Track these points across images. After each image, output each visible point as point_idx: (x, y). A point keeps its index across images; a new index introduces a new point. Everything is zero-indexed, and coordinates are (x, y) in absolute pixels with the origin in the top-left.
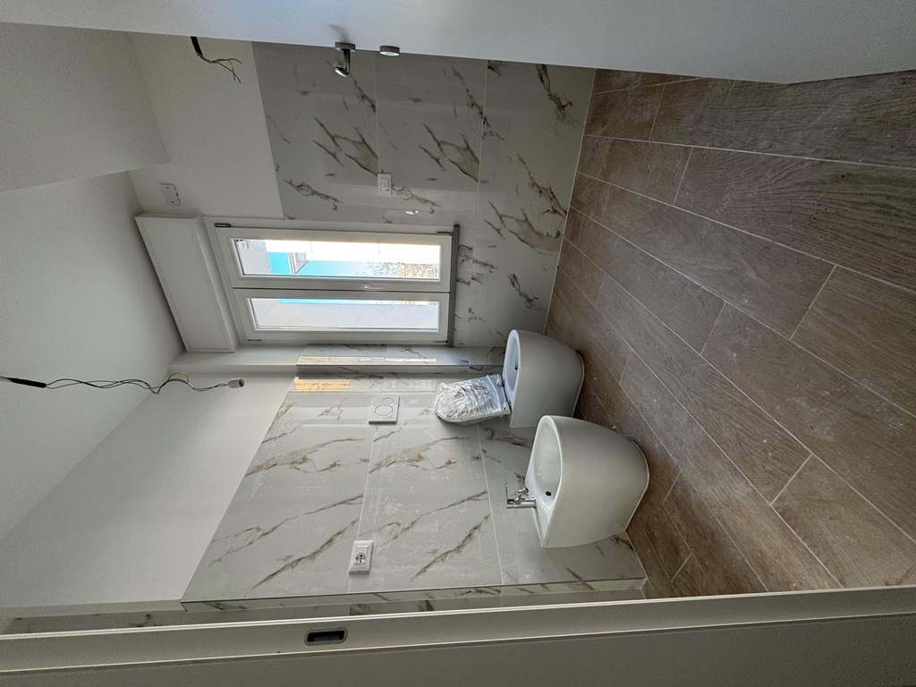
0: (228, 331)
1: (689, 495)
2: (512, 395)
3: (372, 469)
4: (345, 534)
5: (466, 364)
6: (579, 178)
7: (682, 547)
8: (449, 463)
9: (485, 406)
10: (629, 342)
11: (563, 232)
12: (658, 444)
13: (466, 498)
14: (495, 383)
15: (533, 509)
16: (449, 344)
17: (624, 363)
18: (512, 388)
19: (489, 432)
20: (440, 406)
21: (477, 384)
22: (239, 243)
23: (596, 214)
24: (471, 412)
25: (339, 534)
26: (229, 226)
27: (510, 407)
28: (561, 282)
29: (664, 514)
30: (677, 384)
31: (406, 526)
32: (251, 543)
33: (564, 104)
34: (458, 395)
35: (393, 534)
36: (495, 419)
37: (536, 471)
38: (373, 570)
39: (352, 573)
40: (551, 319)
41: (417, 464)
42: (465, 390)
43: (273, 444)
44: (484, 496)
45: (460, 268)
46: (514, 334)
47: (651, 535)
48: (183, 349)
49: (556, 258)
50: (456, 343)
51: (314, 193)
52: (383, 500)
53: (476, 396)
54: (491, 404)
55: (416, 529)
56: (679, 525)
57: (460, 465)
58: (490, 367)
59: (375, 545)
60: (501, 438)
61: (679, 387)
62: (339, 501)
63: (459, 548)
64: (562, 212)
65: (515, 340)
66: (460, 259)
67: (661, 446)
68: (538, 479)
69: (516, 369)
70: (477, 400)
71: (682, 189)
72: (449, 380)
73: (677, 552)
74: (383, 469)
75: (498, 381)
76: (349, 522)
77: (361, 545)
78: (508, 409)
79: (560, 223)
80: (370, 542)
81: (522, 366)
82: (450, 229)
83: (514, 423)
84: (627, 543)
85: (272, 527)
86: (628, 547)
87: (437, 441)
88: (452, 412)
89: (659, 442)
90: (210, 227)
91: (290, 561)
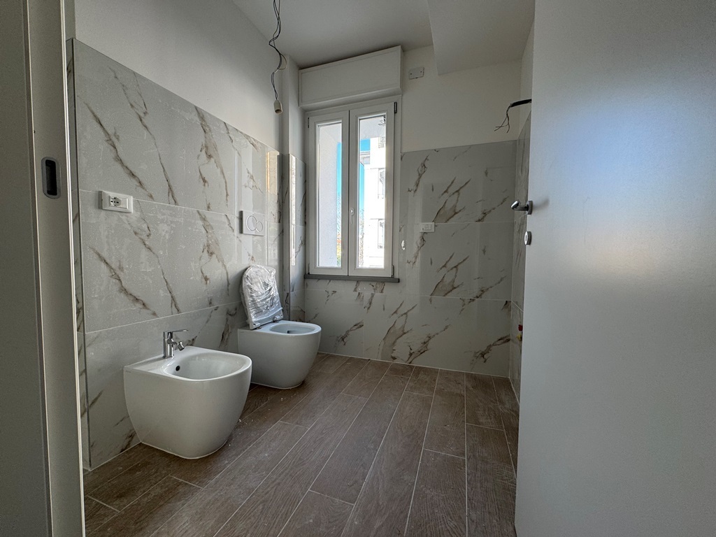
0: (316, 103)
1: (180, 500)
2: (266, 330)
3: (201, 213)
4: (140, 189)
5: (291, 290)
6: (436, 371)
7: (125, 501)
8: (206, 279)
9: (257, 308)
10: (315, 426)
11: (396, 362)
12: (227, 463)
13: (174, 294)
14: (275, 315)
15: (163, 355)
16: (307, 276)
17: (297, 423)
18: (272, 330)
19: (234, 312)
20: (256, 270)
21: (275, 299)
22: (383, 118)
23: (411, 388)
24: (252, 296)
25: (140, 183)
26: (395, 112)
27: (256, 329)
28: (358, 363)
29: (160, 478)
30: (282, 473)
31: (147, 243)
32: (132, 106)
33: (485, 356)
34: (266, 285)
35: (138, 231)
36: (245, 317)
37: (200, 356)
38: (103, 213)
39: (100, 194)
40: (329, 357)
41: (206, 251)
42: (270, 290)
43: (223, 131)
44: (175, 310)
45: (367, 284)
46: (318, 329)
47: (136, 468)
48: (302, 67)
49: (377, 358)
50: (307, 281)
51: (420, 176)
52: (172, 222)
53: (265, 299)
54: (259, 312)
55: (144, 252)
56: (148, 494)
57: (205, 288)
58: (288, 310)
59: (128, 214)
60: (228, 323)
61: (280, 475)
62: (172, 184)
63: (124, 290)
64: (410, 360)
65: (313, 330)
66: (374, 284)
67: (225, 466)
68: (193, 358)
69: (288, 332)
70: (262, 301)
71: (436, 454)
72: (278, 277)
73: (120, 496)
74: (200, 223)
75: (278, 317)
76: (152, 193)
77: (129, 203)
78: (254, 327)
79: (402, 359)
80: (132, 210)
81: (292, 337)
82: (397, 276)
83: (242, 332)
84: (129, 445)
85: (147, 125)
86: (124, 447)
87: (225, 268)
88: (251, 279)
89: (229, 463)
90: (395, 99)
91: (114, 139)
